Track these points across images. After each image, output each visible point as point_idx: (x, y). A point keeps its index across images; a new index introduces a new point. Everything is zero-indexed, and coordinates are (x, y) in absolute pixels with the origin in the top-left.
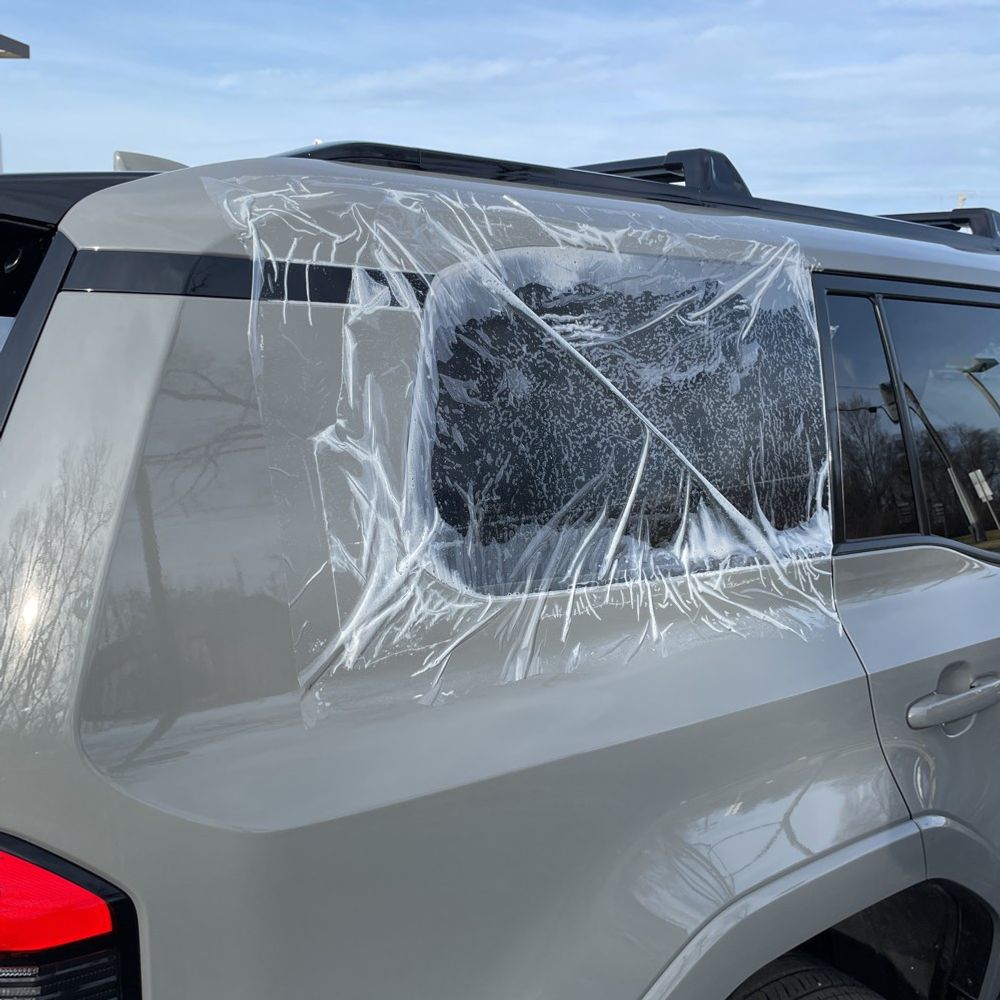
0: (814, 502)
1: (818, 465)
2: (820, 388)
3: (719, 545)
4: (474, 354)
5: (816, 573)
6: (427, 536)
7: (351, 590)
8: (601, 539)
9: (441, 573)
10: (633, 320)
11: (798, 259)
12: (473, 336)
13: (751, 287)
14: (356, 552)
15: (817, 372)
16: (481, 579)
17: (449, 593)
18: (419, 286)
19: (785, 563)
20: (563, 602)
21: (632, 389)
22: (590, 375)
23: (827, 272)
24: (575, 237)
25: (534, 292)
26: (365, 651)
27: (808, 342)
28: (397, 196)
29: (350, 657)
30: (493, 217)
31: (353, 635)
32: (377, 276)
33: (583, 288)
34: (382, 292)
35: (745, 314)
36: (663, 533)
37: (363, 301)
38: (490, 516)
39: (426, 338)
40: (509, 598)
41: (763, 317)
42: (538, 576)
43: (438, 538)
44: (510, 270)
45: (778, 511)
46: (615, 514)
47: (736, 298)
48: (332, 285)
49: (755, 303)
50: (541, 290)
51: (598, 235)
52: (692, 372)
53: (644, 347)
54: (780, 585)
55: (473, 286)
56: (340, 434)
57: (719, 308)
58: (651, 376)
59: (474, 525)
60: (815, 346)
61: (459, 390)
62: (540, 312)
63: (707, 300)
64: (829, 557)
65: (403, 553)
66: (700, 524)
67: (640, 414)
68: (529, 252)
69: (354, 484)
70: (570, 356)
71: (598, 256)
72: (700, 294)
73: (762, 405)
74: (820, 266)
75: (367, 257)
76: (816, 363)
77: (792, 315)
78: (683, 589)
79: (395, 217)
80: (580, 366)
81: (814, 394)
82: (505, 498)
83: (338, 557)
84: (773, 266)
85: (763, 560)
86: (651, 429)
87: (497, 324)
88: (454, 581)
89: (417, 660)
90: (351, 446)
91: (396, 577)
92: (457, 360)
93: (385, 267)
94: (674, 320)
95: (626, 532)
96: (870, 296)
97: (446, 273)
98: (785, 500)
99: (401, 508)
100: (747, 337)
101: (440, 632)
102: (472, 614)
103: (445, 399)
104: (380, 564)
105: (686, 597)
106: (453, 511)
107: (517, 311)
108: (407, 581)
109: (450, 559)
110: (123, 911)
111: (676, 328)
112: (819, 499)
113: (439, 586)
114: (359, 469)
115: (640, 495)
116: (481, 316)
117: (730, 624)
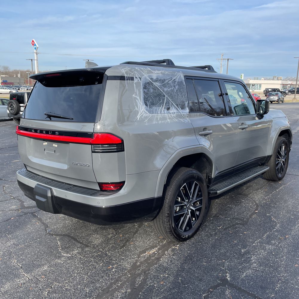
0: (186, 106)
1: (186, 102)
3: (175, 111)
4: (146, 86)
5: (187, 115)
6: (144, 107)
7: (138, 113)
8: (162, 109)
9: (146, 111)
10: (163, 82)
11: (182, 74)
12: (146, 85)
13: (176, 78)
14: (138, 108)
16: (150, 113)
17: (147, 114)
18: (140, 79)
19: (183, 114)
20: (158, 116)
21: (164, 91)
22: (159, 89)
23: (186, 76)
24: (156, 72)
25: (151, 79)
26: (140, 118)
27: (184, 85)
28: (137, 68)
29: (138, 119)
30: (147, 70)
31: (138, 117)
32: (136, 78)
33: (157, 78)
34: (137, 79)
35: (176, 82)
36: (168, 109)
37: (136, 81)
38: (150, 105)
39: (142, 84)
40: (153, 115)
41: (178, 82)
42: (155, 113)
43: (145, 107)
44: (149, 76)
45: (182, 107)
46: (163, 106)
47: (175, 80)
48: (132, 79)
49: (177, 80)
50: (153, 79)
51: (158, 72)
52: (170, 89)
53: (164, 86)
54: (182, 116)
55: (145, 78)
56: (135, 95)
57: (173, 81)
58: (165, 89)
59: (148, 106)
61: (145, 90)
62: (153, 81)
63: (171, 80)
64: (188, 113)
65: (142, 109)
66: (172, 108)
67: (165, 94)
68: (151, 74)
69: (137, 101)
70: (156, 87)
71: (158, 74)
72: (170, 79)
73: (179, 93)
74: (185, 75)
75: (135, 76)
76: (185, 88)
77: (182, 82)
78: (171, 115)
79: (137, 70)
80: (157, 88)
81: (185, 92)
82: (151, 103)
83: (136, 109)
84: (179, 75)
85: (180, 113)
86: (166, 96)
87: (148, 83)
88: (147, 112)
89: (144, 120)
92: (145, 88)
93: (137, 77)
94: (167, 83)
95: (164, 108)
96: (192, 79)
97: (143, 77)
99: (141, 104)
100: (176, 85)
101: (146, 117)
102: (149, 116)
103: (144, 92)
104: (140, 110)
105: (171, 116)
106: (146, 105)
107: (150, 82)
108: (143, 112)
109: (146, 110)
110: (122, 141)
111: (168, 84)
113: (146, 113)
114: (137, 99)
115: (165, 104)
116: (147, 82)
117: (177, 120)
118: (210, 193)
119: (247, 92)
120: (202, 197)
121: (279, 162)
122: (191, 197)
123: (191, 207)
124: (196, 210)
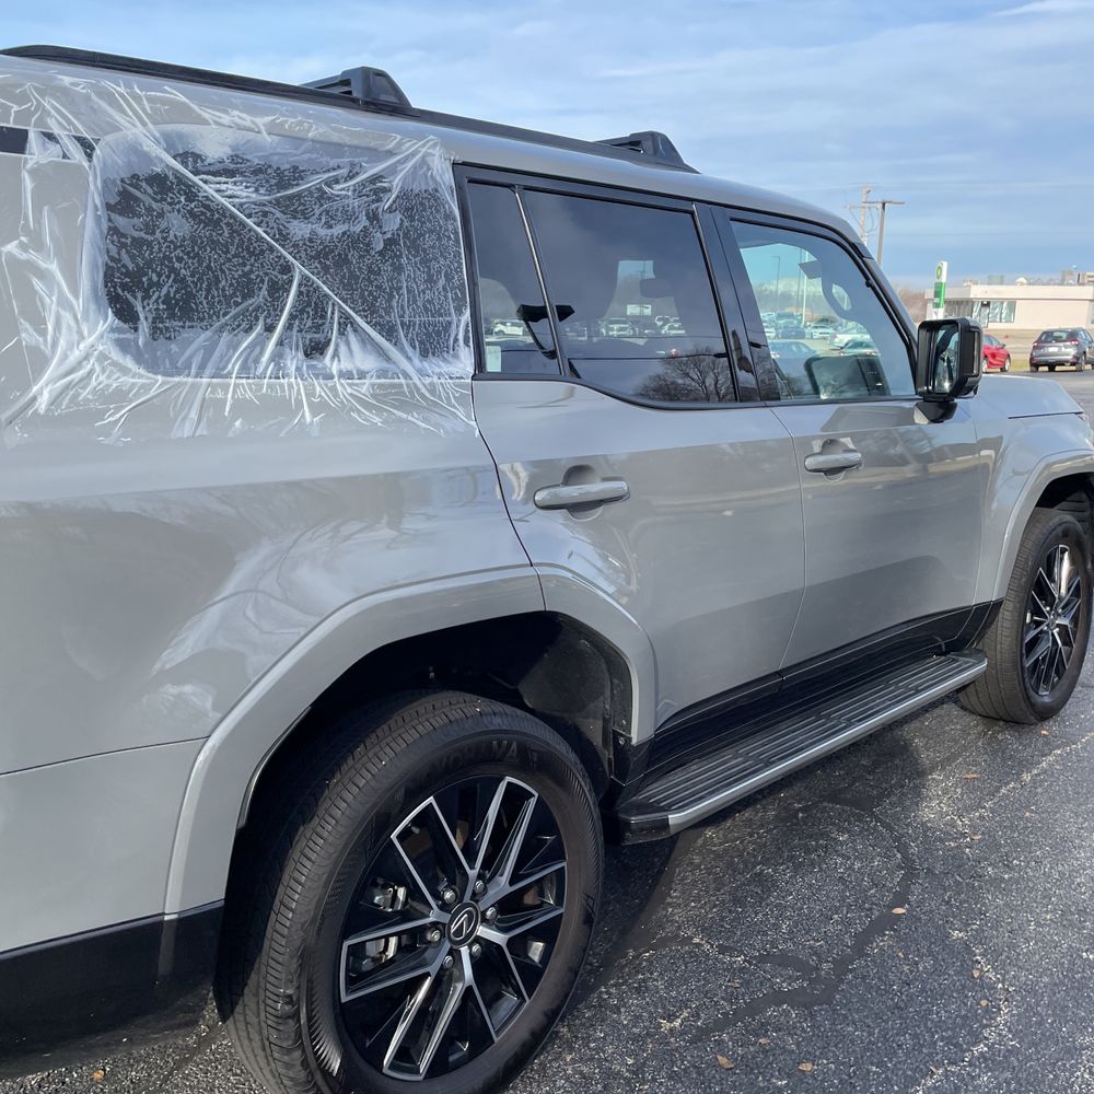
0: (456, 340)
1: (459, 312)
2: (460, 254)
3: (366, 361)
4: (137, 199)
5: (457, 392)
6: (102, 327)
7: (40, 361)
8: (260, 344)
9: (116, 355)
10: (282, 185)
11: (437, 151)
12: (138, 187)
13: (393, 170)
14: (43, 333)
15: (457, 241)
16: (153, 367)
17: (125, 371)
18: (87, 147)
19: (427, 381)
20: (226, 388)
21: (283, 238)
22: (243, 224)
23: (464, 164)
24: (226, 119)
25: (189, 157)
26: (55, 402)
27: (449, 216)
28: (66, 80)
29: (42, 404)
30: (150, 100)
31: (43, 392)
32: (50, 137)
33: (234, 158)
34: (54, 148)
35: (387, 190)
36: (315, 349)
37: (37, 152)
38: (157, 319)
39: (94, 187)
40: (177, 379)
41: (404, 195)
42: (202, 367)
43: (112, 330)
44: (169, 142)
45: (421, 342)
46: (270, 329)
47: (378, 177)
49: (396, 183)
50: (197, 157)
51: (247, 120)
52: (338, 230)
53: (295, 208)
54: (423, 396)
55: (135, 149)
56: (23, 247)
57: (363, 184)
58: (299, 229)
59: (144, 326)
60: (455, 220)
61: (121, 222)
62: (196, 173)
63: (351, 177)
64: (469, 381)
65: (82, 338)
66: (348, 343)
67: (289, 257)
68: (185, 128)
69: (37, 284)
70: (224, 209)
71: (251, 135)
72: (344, 172)
73: (404, 260)
74: (460, 159)
75: (41, 122)
76: (456, 233)
77: (434, 195)
78: (333, 389)
79: (64, 94)
80: (233, 216)
81: (455, 256)
82: (170, 308)
83: (28, 336)
84: (413, 155)
85: (407, 376)
86: (299, 270)
87: (157, 179)
88: (129, 362)
89: (101, 415)
90: (33, 256)
91: (76, 354)
92: (123, 201)
93: (56, 130)
94: (320, 190)
95: (280, 343)
96: (510, 186)
97: (109, 138)
98: (428, 335)
99: (79, 305)
100: (389, 208)
102: (146, 388)
103: (114, 230)
104: (62, 343)
105: (336, 395)
106: (126, 314)
107: (176, 172)
108: (87, 357)
109: (123, 346)
111: (322, 196)
112: (461, 337)
113: (114, 364)
114: (43, 275)
115: (292, 317)
116: (143, 172)
117: (377, 420)
118: (628, 824)
119: (868, 285)
120: (561, 857)
121: (1042, 632)
122: (472, 873)
123: (482, 931)
124: (510, 942)
